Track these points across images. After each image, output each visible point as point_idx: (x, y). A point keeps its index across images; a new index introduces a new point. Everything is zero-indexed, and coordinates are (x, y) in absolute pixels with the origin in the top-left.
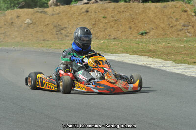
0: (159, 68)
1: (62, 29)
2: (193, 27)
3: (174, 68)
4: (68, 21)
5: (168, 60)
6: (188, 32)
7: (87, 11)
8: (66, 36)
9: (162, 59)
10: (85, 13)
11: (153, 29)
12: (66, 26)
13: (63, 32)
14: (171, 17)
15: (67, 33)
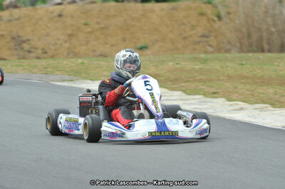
1: (24, 42)
2: (216, 37)
3: (182, 102)
4: (32, 31)
5: (175, 90)
6: (210, 46)
7: (60, 16)
8: (29, 52)
9: (166, 88)
10: (58, 19)
11: (157, 41)
12: (30, 37)
13: (26, 46)
14: (184, 24)
15: (32, 48)
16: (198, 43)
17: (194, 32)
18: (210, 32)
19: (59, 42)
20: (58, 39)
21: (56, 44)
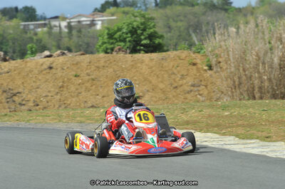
0: (221, 147)
1: (15, 95)
2: (206, 86)
3: (243, 146)
4: (23, 83)
5: (226, 135)
6: (200, 95)
7: (51, 68)
9: (215, 133)
10: (48, 71)
11: (148, 91)
12: (20, 90)
13: (16, 98)
14: (174, 74)
15: (23, 100)
16: (189, 92)
17: (185, 81)
18: (201, 81)
19: (50, 94)
20: (49, 92)
21: (46, 96)
